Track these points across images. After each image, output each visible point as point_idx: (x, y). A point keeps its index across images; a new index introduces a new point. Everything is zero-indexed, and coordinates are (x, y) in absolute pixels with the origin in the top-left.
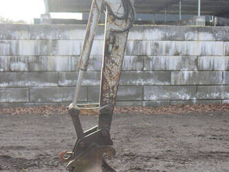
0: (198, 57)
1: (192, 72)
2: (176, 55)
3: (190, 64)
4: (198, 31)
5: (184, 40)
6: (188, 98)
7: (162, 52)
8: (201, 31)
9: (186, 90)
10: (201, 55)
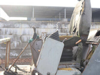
0: (21, 35)
1: (18, 43)
2: (10, 35)
3: (17, 39)
4: (22, 24)
5: (14, 28)
6: (17, 55)
7: (3, 33)
8: (23, 24)
9: (16, 52)
10: (23, 35)
